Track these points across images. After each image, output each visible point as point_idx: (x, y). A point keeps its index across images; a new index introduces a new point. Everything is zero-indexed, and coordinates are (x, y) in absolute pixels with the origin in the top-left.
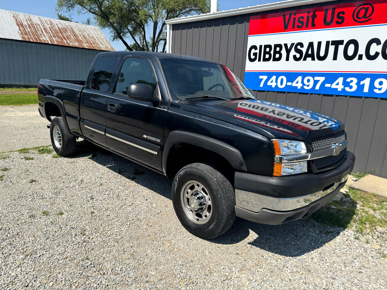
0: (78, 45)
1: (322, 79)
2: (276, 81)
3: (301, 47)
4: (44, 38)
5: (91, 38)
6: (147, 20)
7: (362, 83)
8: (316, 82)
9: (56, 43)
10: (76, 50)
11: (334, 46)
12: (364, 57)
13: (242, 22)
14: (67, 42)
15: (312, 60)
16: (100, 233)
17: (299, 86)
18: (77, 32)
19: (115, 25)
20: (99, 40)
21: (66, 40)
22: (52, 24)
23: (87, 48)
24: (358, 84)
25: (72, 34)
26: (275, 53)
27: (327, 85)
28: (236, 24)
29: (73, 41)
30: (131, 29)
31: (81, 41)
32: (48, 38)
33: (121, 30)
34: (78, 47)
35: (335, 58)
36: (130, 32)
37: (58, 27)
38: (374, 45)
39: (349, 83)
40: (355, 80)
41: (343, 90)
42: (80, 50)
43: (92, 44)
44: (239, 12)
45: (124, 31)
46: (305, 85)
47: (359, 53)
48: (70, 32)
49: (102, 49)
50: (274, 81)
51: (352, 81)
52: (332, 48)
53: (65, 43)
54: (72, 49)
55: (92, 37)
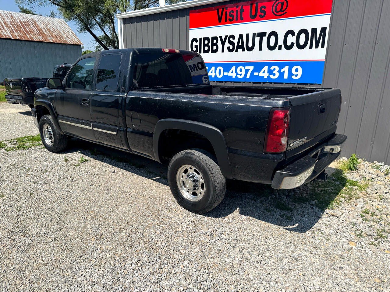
0: (42, 39)
1: (251, 68)
2: (215, 72)
3: (233, 39)
4: (5, 33)
5: (56, 32)
6: (116, 11)
7: (282, 70)
8: (247, 71)
9: (18, 38)
10: (40, 44)
11: (259, 38)
12: (283, 47)
13: (183, 16)
14: (30, 37)
15: (243, 51)
16: (34, 208)
17: (234, 75)
18: (40, 26)
19: (82, 17)
20: (64, 33)
21: (29, 34)
22: (13, 17)
23: (52, 41)
24: (279, 71)
25: (35, 28)
26: (213, 45)
27: (256, 74)
28: (178, 17)
29: (37, 35)
30: (99, 21)
31: (45, 34)
32: (9, 33)
33: (88, 21)
34: (42, 41)
35: (260, 49)
36: (98, 24)
37: (20, 21)
38: (290, 36)
39: (272, 71)
40: (277, 68)
41: (269, 77)
42: (44, 44)
43: (57, 38)
44: (179, 6)
45: (91, 23)
46: (239, 74)
47: (279, 44)
48: (33, 25)
49: (69, 43)
50: (214, 72)
51: (274, 69)
52: (257, 39)
53: (28, 37)
54: (36, 44)
55: (57, 30)
